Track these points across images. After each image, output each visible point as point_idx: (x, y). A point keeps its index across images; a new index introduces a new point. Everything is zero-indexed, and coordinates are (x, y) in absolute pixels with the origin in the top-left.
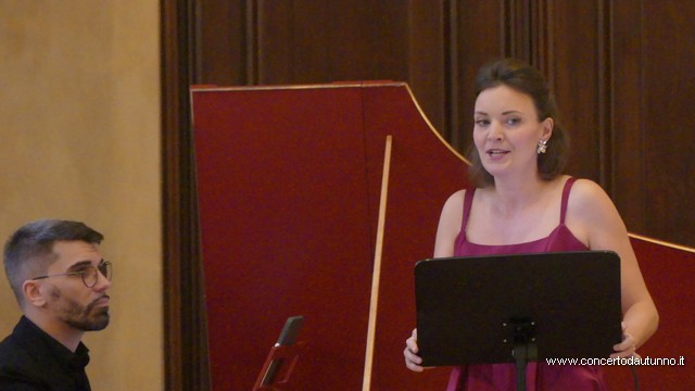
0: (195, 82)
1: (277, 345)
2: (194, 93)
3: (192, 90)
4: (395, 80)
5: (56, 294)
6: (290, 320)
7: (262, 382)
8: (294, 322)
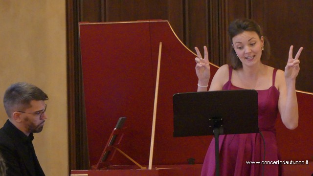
0: (80, 21)
1: (115, 129)
3: (79, 24)
4: (163, 19)
6: (120, 119)
7: (109, 144)
8: (122, 119)
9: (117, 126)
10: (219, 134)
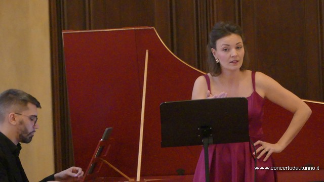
0: (64, 29)
1: (101, 140)
2: (64, 34)
3: (63, 33)
4: (149, 26)
5: (21, 123)
6: (107, 129)
7: (95, 156)
8: (108, 130)
9: (103, 137)
10: (208, 144)
